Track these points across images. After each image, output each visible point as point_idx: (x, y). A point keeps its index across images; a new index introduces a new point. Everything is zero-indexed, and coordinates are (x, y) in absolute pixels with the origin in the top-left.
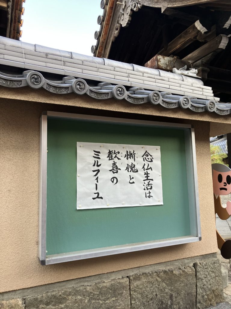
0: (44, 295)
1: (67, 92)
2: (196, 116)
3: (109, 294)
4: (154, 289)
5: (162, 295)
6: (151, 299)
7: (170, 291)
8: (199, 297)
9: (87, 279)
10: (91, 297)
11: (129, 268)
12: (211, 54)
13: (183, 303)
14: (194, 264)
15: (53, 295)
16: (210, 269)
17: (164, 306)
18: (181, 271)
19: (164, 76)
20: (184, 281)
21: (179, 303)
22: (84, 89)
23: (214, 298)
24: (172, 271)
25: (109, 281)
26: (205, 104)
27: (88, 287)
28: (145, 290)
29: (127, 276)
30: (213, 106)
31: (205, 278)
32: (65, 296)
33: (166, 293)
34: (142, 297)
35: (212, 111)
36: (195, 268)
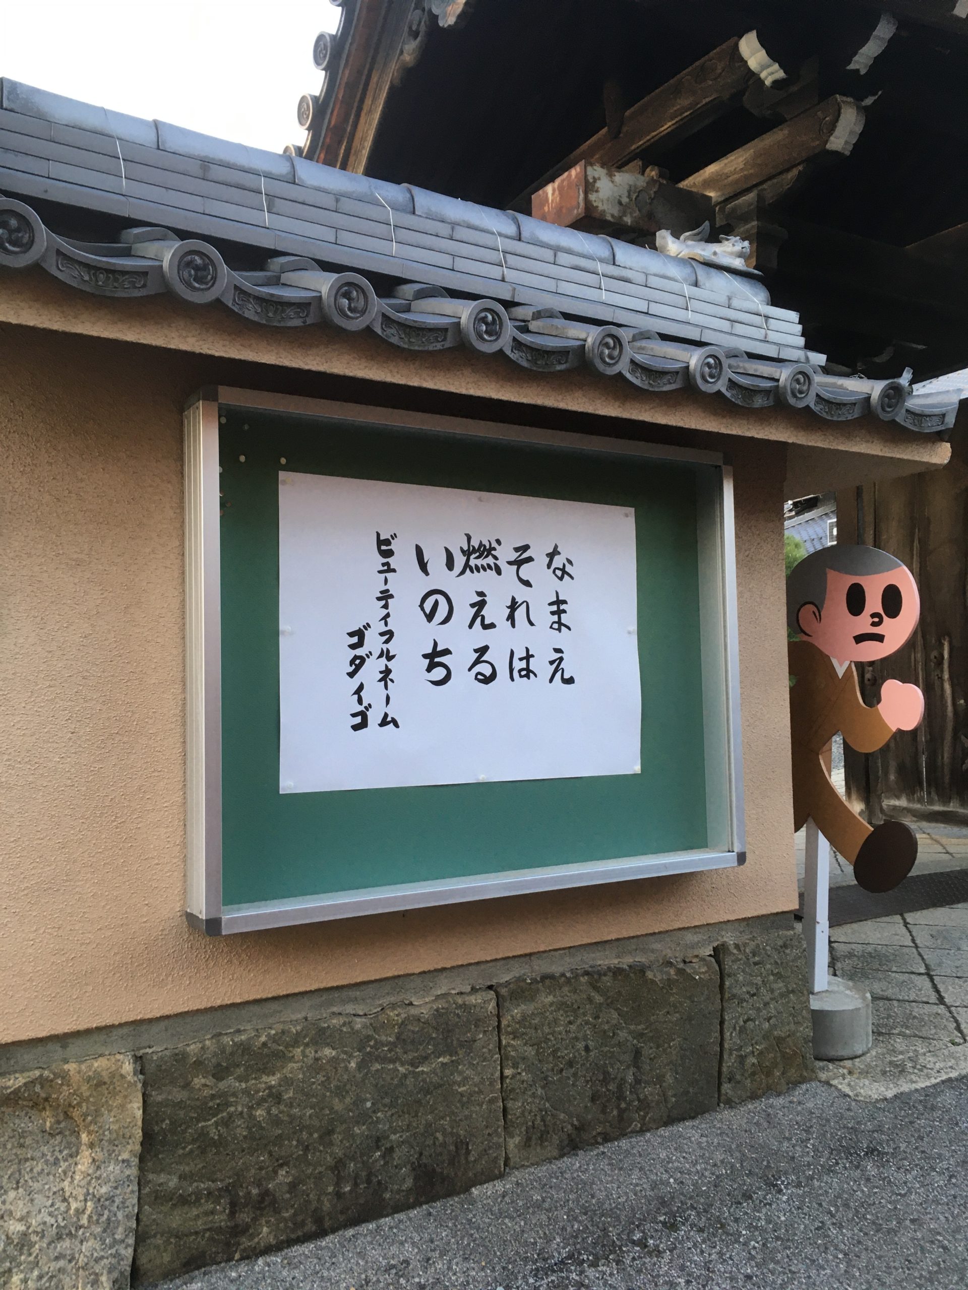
0: (207, 1043)
1: (304, 322)
2: (745, 422)
3: (428, 1044)
4: (580, 1028)
5: (606, 1049)
6: (570, 1064)
7: (634, 1038)
8: (729, 1061)
9: (353, 993)
10: (369, 1053)
11: (499, 957)
12: (795, 172)
13: (676, 1078)
14: (715, 949)
15: (241, 1044)
16: (768, 966)
17: (611, 1088)
18: (672, 971)
19: (628, 264)
20: (681, 1003)
21: (660, 1079)
22: (363, 312)
23: (781, 1066)
24: (642, 972)
25: (427, 1000)
26: (778, 380)
27: (358, 1020)
28: (549, 1034)
29: (489, 983)
30: (804, 387)
31: (753, 995)
32: (281, 1048)
33: (619, 1044)
34: (538, 1053)
35: (801, 405)
36: (718, 962)
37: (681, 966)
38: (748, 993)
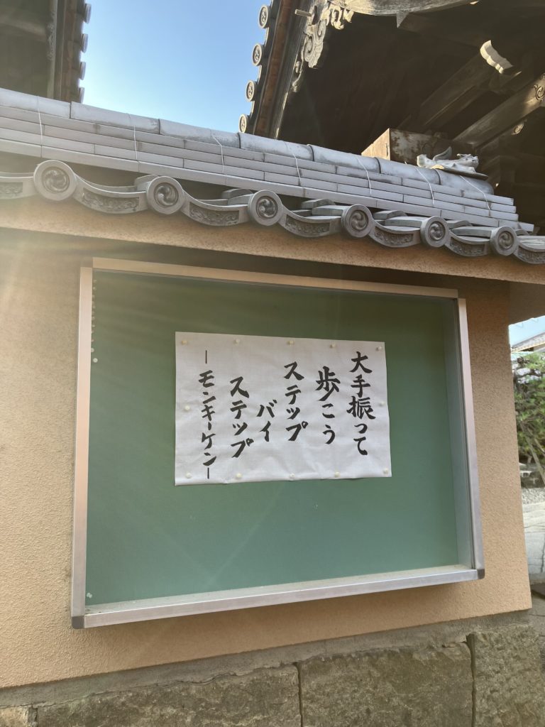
0: (83, 701)
1: (134, 210)
3: (246, 705)
4: (362, 695)
5: (383, 711)
6: (356, 722)
7: (405, 703)
8: (480, 721)
9: (192, 667)
10: (201, 711)
11: (300, 642)
15: (106, 703)
16: (509, 651)
18: (433, 654)
19: (390, 172)
20: (441, 679)
22: (175, 201)
24: (410, 654)
25: (247, 672)
26: (489, 238)
27: (194, 687)
28: (338, 699)
29: (294, 661)
30: (508, 242)
31: (498, 672)
32: (135, 706)
33: (394, 708)
34: (330, 714)
35: (508, 253)
36: (470, 647)
37: (441, 650)
38: (494, 670)
